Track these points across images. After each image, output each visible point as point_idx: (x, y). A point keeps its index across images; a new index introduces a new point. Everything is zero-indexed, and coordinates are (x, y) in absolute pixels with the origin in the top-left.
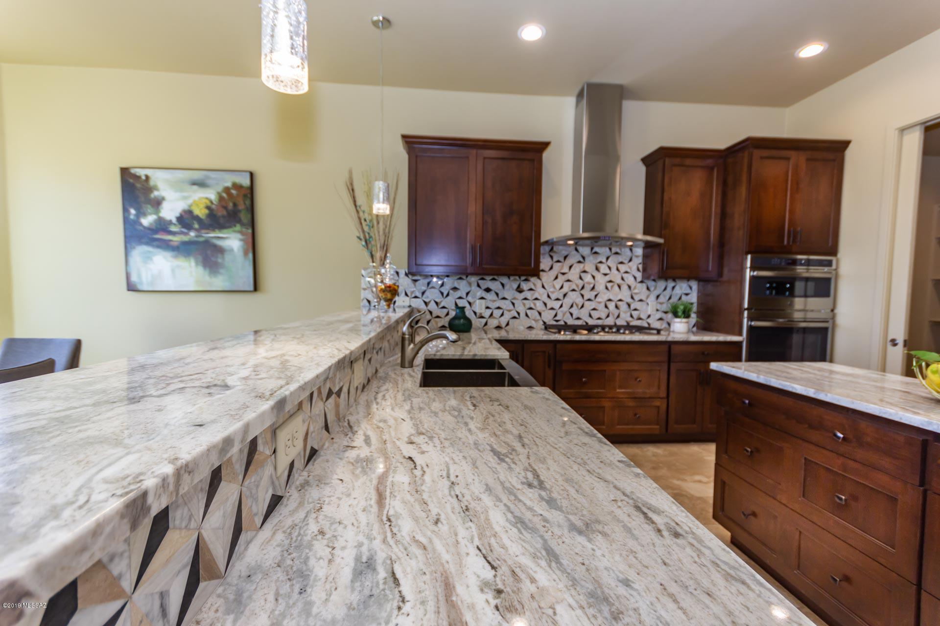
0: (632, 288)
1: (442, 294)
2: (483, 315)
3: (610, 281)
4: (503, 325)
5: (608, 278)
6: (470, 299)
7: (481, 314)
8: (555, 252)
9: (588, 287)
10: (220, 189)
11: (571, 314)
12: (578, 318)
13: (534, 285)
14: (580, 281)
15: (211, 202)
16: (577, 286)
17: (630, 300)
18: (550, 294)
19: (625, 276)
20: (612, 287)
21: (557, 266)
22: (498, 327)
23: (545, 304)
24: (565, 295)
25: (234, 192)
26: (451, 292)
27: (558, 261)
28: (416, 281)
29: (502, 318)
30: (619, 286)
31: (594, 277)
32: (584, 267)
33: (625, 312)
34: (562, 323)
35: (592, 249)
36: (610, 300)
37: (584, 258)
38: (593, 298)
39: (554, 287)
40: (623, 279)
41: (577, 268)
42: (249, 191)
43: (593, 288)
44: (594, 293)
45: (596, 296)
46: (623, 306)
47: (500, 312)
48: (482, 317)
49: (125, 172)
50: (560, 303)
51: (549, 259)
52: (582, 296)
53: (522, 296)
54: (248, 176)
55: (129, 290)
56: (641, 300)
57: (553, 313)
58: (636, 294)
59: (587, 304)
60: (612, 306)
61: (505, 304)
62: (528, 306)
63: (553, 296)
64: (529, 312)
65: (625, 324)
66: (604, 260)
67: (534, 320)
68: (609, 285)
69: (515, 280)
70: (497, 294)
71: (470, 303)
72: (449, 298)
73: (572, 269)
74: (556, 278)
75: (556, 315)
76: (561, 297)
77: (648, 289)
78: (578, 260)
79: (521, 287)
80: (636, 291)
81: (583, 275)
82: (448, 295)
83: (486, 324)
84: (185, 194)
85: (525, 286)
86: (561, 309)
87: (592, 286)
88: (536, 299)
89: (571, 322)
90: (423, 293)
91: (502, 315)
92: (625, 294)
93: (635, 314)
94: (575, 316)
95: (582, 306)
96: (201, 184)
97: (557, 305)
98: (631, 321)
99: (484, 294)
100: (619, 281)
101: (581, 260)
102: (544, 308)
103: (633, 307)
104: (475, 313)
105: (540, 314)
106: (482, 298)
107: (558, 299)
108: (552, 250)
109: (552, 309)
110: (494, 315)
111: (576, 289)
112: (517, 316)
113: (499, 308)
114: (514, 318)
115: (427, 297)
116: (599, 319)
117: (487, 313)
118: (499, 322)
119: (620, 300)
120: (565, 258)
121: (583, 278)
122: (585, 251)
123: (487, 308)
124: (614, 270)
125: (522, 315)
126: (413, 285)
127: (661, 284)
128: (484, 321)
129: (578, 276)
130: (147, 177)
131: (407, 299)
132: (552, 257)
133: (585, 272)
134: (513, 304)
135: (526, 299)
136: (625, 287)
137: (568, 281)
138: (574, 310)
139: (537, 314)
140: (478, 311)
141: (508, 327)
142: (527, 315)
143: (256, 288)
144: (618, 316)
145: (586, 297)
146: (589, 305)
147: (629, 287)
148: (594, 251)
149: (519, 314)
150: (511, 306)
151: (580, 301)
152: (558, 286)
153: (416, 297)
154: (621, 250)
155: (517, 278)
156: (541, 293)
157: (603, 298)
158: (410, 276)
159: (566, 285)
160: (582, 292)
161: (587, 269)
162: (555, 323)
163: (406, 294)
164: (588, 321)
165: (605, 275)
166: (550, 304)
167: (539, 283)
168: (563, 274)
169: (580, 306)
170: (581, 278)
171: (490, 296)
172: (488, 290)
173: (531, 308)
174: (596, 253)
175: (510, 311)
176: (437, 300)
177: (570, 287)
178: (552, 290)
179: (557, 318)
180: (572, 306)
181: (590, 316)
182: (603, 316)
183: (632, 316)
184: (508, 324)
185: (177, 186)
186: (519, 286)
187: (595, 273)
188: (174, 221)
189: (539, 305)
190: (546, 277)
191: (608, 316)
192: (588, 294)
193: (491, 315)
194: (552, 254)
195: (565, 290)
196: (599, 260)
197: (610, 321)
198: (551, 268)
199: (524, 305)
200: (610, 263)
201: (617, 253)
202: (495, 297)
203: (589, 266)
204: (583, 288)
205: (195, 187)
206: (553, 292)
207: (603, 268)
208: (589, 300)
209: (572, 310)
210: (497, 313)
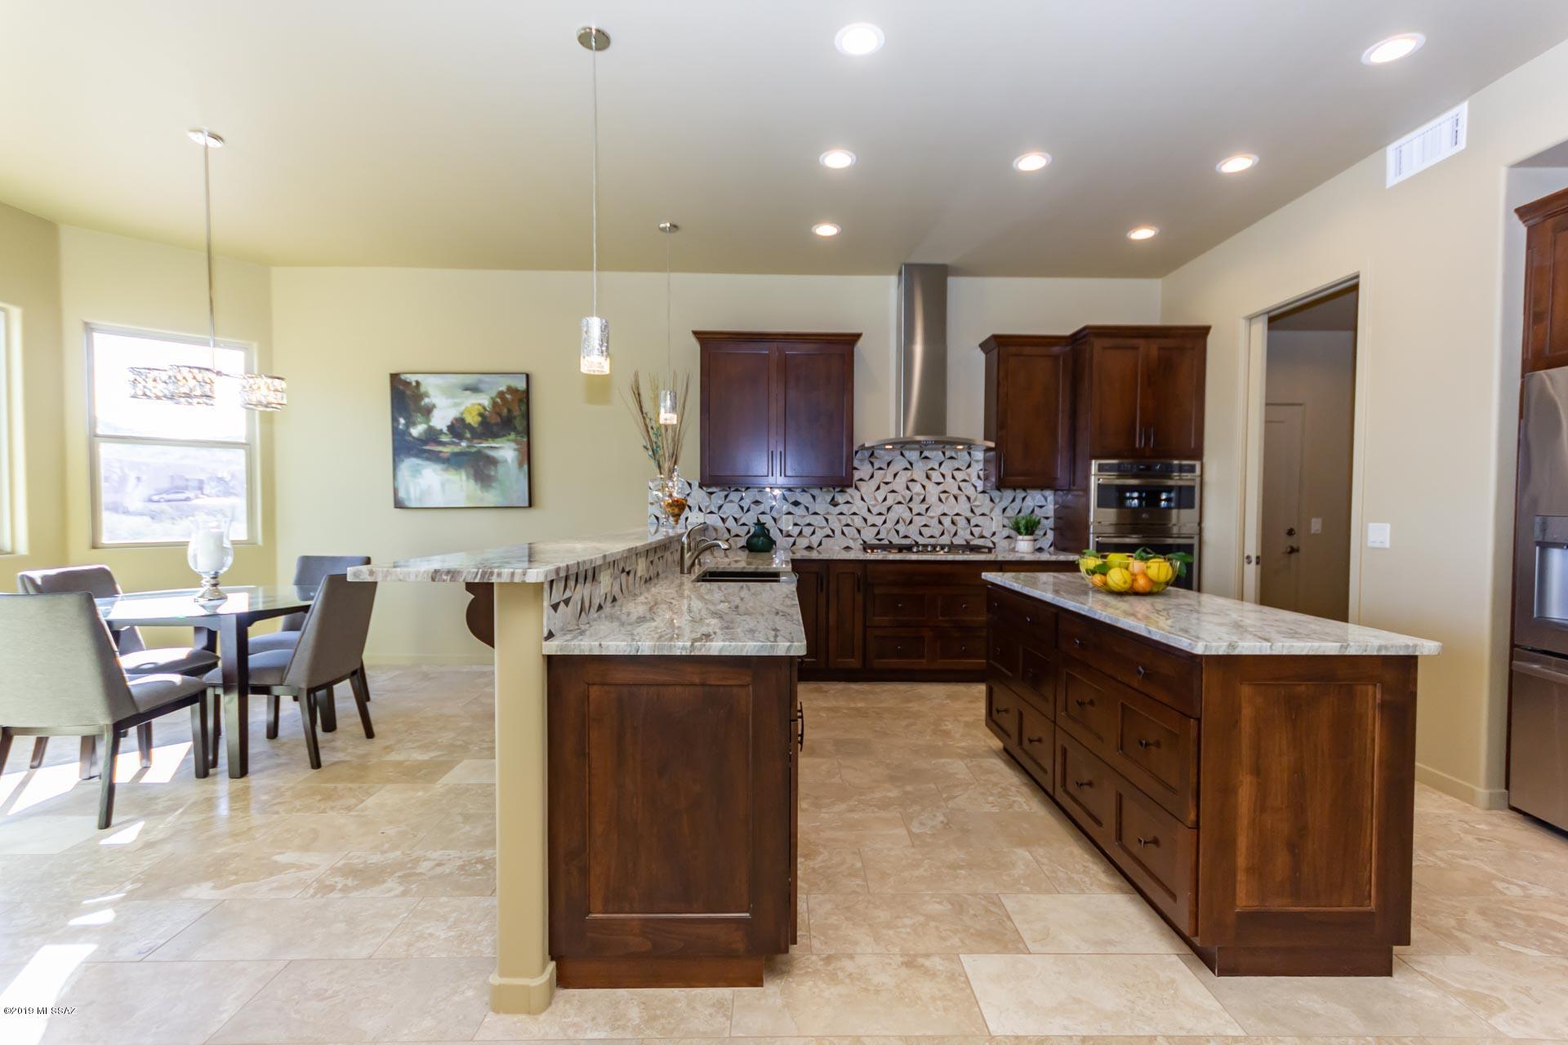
0: (972, 500)
1: (742, 508)
2: (791, 533)
3: (945, 492)
4: (815, 545)
5: (941, 488)
6: (775, 514)
7: (788, 531)
8: (876, 458)
9: (917, 499)
10: (494, 393)
11: (897, 532)
12: (906, 537)
13: (852, 496)
14: (908, 492)
15: (484, 408)
16: (904, 497)
17: (969, 514)
18: (871, 508)
19: (963, 485)
20: (947, 498)
21: (879, 474)
22: (809, 548)
23: (865, 520)
24: (889, 509)
25: (508, 396)
26: (753, 506)
27: (880, 469)
28: (711, 493)
29: (813, 536)
30: (956, 498)
31: (924, 487)
32: (912, 475)
33: (965, 529)
34: (886, 542)
35: (921, 453)
36: (945, 514)
37: (911, 464)
38: (923, 512)
39: (876, 499)
40: (960, 489)
41: (903, 477)
42: (525, 395)
43: (924, 500)
44: (924, 506)
45: (927, 510)
46: (961, 522)
47: (812, 529)
48: (790, 536)
49: (395, 378)
50: (883, 518)
51: (870, 465)
52: (911, 509)
53: (837, 510)
54: (524, 376)
55: (396, 507)
56: (983, 515)
57: (875, 530)
58: (977, 506)
59: (916, 518)
60: (947, 521)
61: (816, 520)
62: (844, 523)
63: (875, 510)
64: (845, 529)
65: (965, 543)
66: (936, 467)
67: (852, 539)
68: (943, 496)
69: (829, 491)
70: (807, 508)
71: (775, 519)
72: (748, 513)
73: (897, 478)
74: (878, 488)
75: (878, 533)
76: (884, 511)
77: (992, 500)
78: (904, 467)
79: (836, 500)
80: (977, 503)
81: (910, 484)
82: (748, 510)
83: (794, 544)
84: (457, 400)
85: (840, 498)
86: (884, 525)
87: (922, 497)
88: (854, 514)
89: (896, 540)
90: (720, 508)
91: (813, 533)
92: (963, 507)
93: (976, 531)
94: (901, 534)
95: (911, 522)
96: (474, 389)
97: (879, 520)
98: (972, 540)
99: (792, 509)
100: (955, 491)
101: (908, 466)
102: (864, 525)
103: (973, 522)
104: (781, 531)
105: (859, 531)
106: (789, 513)
107: (880, 514)
108: (872, 454)
109: (874, 525)
110: (804, 533)
111: (903, 502)
112: (831, 534)
113: (809, 525)
114: (828, 536)
115: (725, 513)
116: (932, 537)
117: (795, 531)
118: (810, 542)
119: (957, 514)
120: (889, 464)
121: (910, 487)
122: (913, 455)
123: (796, 524)
124: (949, 478)
125: (838, 532)
126: (708, 499)
127: (1008, 494)
128: (791, 540)
129: (905, 486)
130: (418, 383)
131: (702, 514)
132: (872, 464)
133: (913, 480)
134: (827, 520)
135: (841, 514)
136: (962, 499)
137: (893, 491)
138: (901, 527)
139: (856, 531)
140: (784, 529)
141: (820, 547)
142: (843, 533)
143: (530, 505)
144: (955, 534)
145: (915, 512)
146: (919, 521)
147: (969, 498)
148: (923, 456)
149: (833, 531)
150: (825, 522)
151: (907, 515)
152: (880, 499)
153: (711, 512)
154: (956, 453)
155: (831, 489)
156: (860, 506)
157: (936, 511)
158: (704, 488)
159: (891, 497)
160: (910, 505)
161: (915, 477)
162: (877, 542)
163: (700, 510)
164: (917, 540)
165: (938, 484)
166: (871, 519)
167: (857, 495)
168: (887, 483)
169: (908, 522)
170: (908, 488)
171: (799, 511)
172: (796, 504)
173: (848, 525)
174: (926, 458)
175: (822, 528)
176: (736, 516)
177: (894, 500)
178: (873, 502)
179: (879, 537)
180: (898, 522)
181: (921, 534)
182: (937, 533)
183: (972, 534)
184: (820, 544)
185: (448, 392)
186: (833, 499)
187: (926, 482)
188: (445, 430)
189: (858, 522)
190: (867, 488)
191: (943, 534)
192: (917, 507)
193: (801, 533)
194: (872, 460)
195: (889, 502)
196: (930, 467)
197: (945, 540)
198: (872, 477)
199: (840, 520)
200: (943, 469)
201: (952, 458)
202: (805, 513)
203: (918, 473)
204: (911, 500)
205: (468, 392)
206: (874, 506)
207: (936, 476)
208: (919, 514)
209: (897, 527)
210: (807, 531)
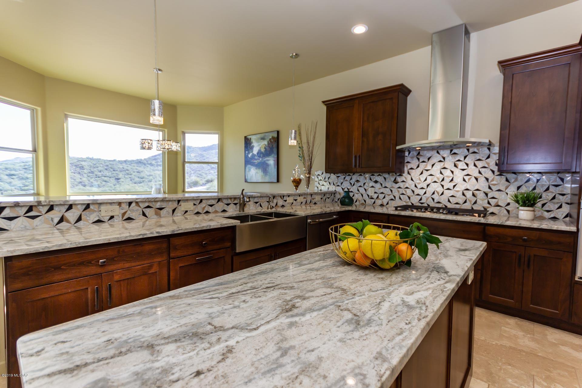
0: (489, 181)
1: (351, 184)
2: (373, 197)
3: (468, 175)
4: (385, 204)
5: (465, 172)
6: (365, 187)
7: (371, 196)
8: (421, 156)
9: (447, 180)
10: (268, 140)
11: (433, 199)
12: (439, 202)
13: (405, 178)
14: (441, 175)
15: (266, 145)
16: (438, 179)
17: (487, 190)
18: (417, 185)
19: (482, 170)
20: (469, 179)
21: (422, 166)
22: (382, 205)
23: (413, 192)
24: (428, 186)
25: (272, 140)
26: (356, 183)
27: (424, 162)
28: (338, 177)
29: (384, 199)
30: (477, 179)
31: (452, 172)
32: (444, 165)
33: (483, 200)
34: (425, 205)
35: (451, 151)
36: (467, 189)
37: (444, 158)
38: (452, 188)
39: (420, 180)
40: (480, 173)
41: (438, 166)
42: (277, 139)
43: (452, 180)
44: (452, 184)
45: (454, 186)
46: (480, 195)
47: (383, 195)
48: (372, 198)
49: (245, 137)
50: (424, 191)
51: (417, 160)
52: (443, 186)
53: (397, 185)
54: (276, 132)
55: (245, 182)
56: (499, 190)
57: (419, 197)
58: (494, 185)
59: (446, 192)
60: (469, 194)
61: (386, 191)
62: (401, 193)
63: (419, 186)
64: (401, 196)
65: (483, 209)
66: (462, 159)
67: (405, 202)
68: (467, 178)
69: (393, 175)
70: (381, 184)
71: (365, 190)
72: (354, 186)
73: (434, 167)
74: (422, 173)
75: (421, 199)
76: (425, 187)
77: (507, 180)
78: (439, 160)
79: (397, 180)
80: (494, 182)
81: (443, 171)
82: (354, 185)
83: (374, 203)
84: (259, 143)
85: (399, 179)
86: (425, 195)
87: (451, 178)
88: (407, 188)
89: (432, 204)
90: (342, 183)
91: (384, 197)
92: (482, 185)
93: (493, 202)
94: (435, 201)
95: (442, 194)
97: (422, 192)
98: (488, 207)
99: (374, 184)
100: (477, 175)
101: (442, 160)
102: (412, 194)
103: (490, 195)
104: (368, 196)
105: (409, 198)
106: (372, 187)
107: (422, 188)
108: (419, 153)
109: (418, 195)
110: (379, 197)
111: (438, 181)
112: (394, 199)
113: (382, 193)
114: (392, 200)
115: (344, 186)
116: (457, 203)
117: (375, 196)
118: (382, 202)
119: (477, 190)
120: (429, 159)
121: (443, 173)
122: (445, 153)
123: (375, 193)
124: (471, 166)
125: (397, 198)
126: (337, 179)
128: (373, 201)
129: (439, 172)
130: (250, 138)
131: (334, 186)
132: (418, 159)
133: (444, 168)
134: (391, 191)
135: (399, 188)
136: (482, 180)
137: (431, 175)
138: (436, 197)
139: (407, 197)
140: (370, 194)
141: (387, 205)
142: (400, 198)
143: (278, 181)
144: (475, 203)
145: (445, 187)
146: (448, 193)
147: (487, 179)
148: (453, 152)
149: (395, 197)
150: (390, 192)
151: (440, 190)
152: (423, 179)
153: (338, 186)
154: (478, 150)
155: (394, 174)
156: (410, 183)
157: (461, 186)
158: (336, 174)
159: (429, 178)
160: (442, 183)
161: (446, 166)
162: (420, 205)
163: (334, 184)
164: (446, 205)
165: (463, 170)
166: (417, 191)
167: (409, 177)
168: (427, 170)
169: (440, 194)
170: (441, 173)
171: (378, 186)
172: (376, 182)
173: (403, 194)
174: (455, 154)
175: (389, 195)
176: (348, 188)
177: (432, 180)
178: (418, 181)
179: (421, 201)
180: (434, 193)
181: (449, 201)
182: (461, 201)
183: (489, 203)
184: (388, 204)
185: (257, 141)
186: (395, 179)
187: (454, 169)
188: (256, 154)
189: (409, 192)
190: (415, 174)
191: (465, 202)
192: (447, 185)
193: (378, 197)
194: (418, 157)
195: (428, 181)
196: (457, 159)
197: (467, 206)
198: (418, 167)
199: (398, 191)
200: (467, 161)
201: (474, 152)
202: (381, 187)
203: (449, 164)
204: (443, 180)
205: (262, 140)
206: (419, 183)
207: (461, 165)
208: (448, 189)
209: (433, 196)
210: (381, 196)
